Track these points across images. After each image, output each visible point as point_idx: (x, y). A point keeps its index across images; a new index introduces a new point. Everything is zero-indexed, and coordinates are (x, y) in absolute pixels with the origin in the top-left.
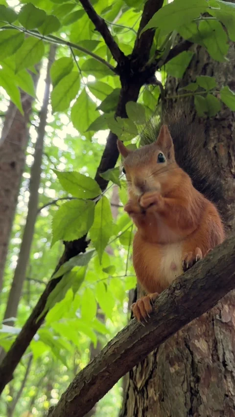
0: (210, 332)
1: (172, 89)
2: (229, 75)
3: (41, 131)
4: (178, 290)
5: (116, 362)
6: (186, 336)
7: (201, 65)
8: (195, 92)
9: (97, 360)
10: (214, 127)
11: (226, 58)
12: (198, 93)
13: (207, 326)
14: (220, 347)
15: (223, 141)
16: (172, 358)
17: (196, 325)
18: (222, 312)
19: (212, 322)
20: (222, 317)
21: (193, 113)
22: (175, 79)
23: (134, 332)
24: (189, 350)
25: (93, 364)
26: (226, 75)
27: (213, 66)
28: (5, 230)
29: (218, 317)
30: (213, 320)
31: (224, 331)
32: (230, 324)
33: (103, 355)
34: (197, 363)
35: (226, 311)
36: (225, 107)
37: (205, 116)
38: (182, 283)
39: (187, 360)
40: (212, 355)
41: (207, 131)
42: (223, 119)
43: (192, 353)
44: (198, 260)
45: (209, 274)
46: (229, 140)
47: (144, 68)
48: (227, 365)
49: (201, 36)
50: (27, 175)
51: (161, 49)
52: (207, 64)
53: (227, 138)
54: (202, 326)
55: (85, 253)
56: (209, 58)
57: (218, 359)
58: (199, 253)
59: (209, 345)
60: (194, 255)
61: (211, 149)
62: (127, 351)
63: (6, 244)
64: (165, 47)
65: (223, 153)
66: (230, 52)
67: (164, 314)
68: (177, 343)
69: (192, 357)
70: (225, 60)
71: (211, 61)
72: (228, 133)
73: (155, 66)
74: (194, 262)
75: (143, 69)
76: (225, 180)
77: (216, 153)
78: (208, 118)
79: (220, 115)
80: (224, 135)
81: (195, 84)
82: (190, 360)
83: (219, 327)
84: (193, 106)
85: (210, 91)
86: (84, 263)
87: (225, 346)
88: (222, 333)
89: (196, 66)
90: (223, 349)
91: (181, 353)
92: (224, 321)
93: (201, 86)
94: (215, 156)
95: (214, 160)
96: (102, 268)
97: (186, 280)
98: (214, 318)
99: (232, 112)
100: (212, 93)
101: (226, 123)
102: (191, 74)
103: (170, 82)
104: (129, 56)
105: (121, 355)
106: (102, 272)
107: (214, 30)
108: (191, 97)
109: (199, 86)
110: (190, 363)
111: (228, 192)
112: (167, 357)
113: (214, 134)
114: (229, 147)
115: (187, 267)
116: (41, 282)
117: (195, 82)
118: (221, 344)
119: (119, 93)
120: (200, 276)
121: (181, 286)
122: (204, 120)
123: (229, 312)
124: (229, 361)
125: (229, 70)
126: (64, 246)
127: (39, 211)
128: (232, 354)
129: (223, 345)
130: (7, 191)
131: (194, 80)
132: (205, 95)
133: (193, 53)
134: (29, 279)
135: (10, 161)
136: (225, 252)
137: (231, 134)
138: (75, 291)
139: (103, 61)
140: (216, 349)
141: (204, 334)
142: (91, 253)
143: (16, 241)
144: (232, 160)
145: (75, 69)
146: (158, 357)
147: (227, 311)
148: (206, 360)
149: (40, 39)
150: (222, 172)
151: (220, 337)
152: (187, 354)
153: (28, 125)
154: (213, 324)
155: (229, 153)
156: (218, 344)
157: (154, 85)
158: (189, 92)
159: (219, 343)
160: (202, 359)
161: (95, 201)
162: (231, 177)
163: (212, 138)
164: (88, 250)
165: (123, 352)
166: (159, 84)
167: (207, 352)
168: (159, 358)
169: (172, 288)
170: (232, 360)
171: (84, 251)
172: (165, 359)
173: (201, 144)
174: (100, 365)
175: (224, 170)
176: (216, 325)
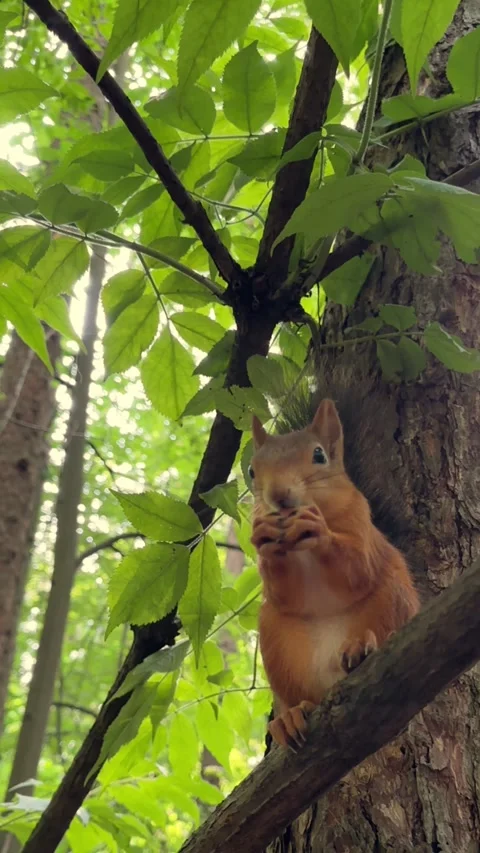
0: (410, 789)
1: (335, 326)
2: (443, 300)
3: (80, 394)
4: (336, 705)
5: (230, 840)
6: (365, 797)
7: (389, 280)
8: (378, 333)
9: (198, 839)
10: (415, 400)
11: (437, 268)
12: (383, 336)
13: (404, 777)
14: (427, 815)
15: (430, 427)
16: (338, 838)
17: (384, 777)
18: (430, 751)
19: (412, 769)
20: (432, 760)
21: (375, 373)
22: (341, 306)
23: (262, 784)
24: (371, 823)
25: (191, 848)
26: (436, 299)
27: (412, 283)
28: (9, 603)
29: (423, 760)
30: (414, 766)
31: (435, 786)
32: (446, 773)
33: (208, 829)
34: (384, 846)
35: (438, 749)
36: (435, 363)
37: (398, 380)
38: (343, 694)
39: (367, 842)
40: (413, 832)
41: (400, 408)
42: (432, 386)
43: (375, 829)
44: (370, 652)
45: (389, 675)
46: (443, 425)
47: (278, 291)
48: (440, 849)
49: (387, 228)
50: (51, 487)
51: (310, 256)
52: (401, 279)
53: (440, 422)
54: (395, 778)
55: (173, 647)
56: (403, 266)
57: (425, 838)
58: (372, 641)
59: (406, 813)
60: (363, 644)
61: (410, 443)
62: (251, 819)
63: (10, 633)
64: (317, 253)
65: (431, 449)
66: (445, 255)
67: (314, 750)
68: (348, 811)
69: (377, 836)
70: (434, 271)
71: (407, 272)
72: (441, 410)
73: (299, 286)
74: (363, 657)
75: (277, 294)
76: (436, 501)
77: (419, 450)
78: (403, 383)
79: (426, 377)
80: (433, 416)
81: (377, 318)
82: (372, 840)
83: (427, 779)
84: (374, 360)
85: (407, 331)
86: (173, 666)
87: (436, 814)
88: (431, 791)
89: (380, 280)
90: (434, 820)
91: (356, 829)
92: (435, 767)
93: (389, 322)
94: (417, 457)
95: (415, 463)
96: (206, 675)
97: (351, 688)
98: (417, 762)
99: (449, 371)
100: (410, 337)
101: (437, 393)
102: (371, 298)
103: (332, 311)
104: (250, 269)
105: (241, 827)
106: (206, 681)
107: (411, 216)
108: (371, 343)
109: (384, 322)
110: (372, 846)
111: (442, 526)
112: (330, 837)
113: (414, 413)
114: (443, 438)
115: (350, 666)
116: (85, 711)
117: (376, 315)
118: (429, 809)
119: (232, 340)
120: (375, 680)
121: (342, 699)
122: (396, 387)
123: (444, 750)
124: (444, 843)
125: (442, 291)
126: (131, 634)
127: (79, 563)
128: (450, 829)
129: (433, 813)
130: (12, 521)
131: (375, 311)
132: (396, 340)
133: (374, 257)
134: (60, 705)
135: (16, 459)
136: (415, 637)
137: (447, 414)
138: (156, 722)
139: (201, 279)
140: (419, 819)
141: (398, 791)
142: (185, 645)
143: (31, 626)
144: (448, 464)
145: (149, 291)
146: (312, 839)
147: (441, 749)
148: (402, 841)
149: (80, 240)
150: (430, 486)
151: (427, 797)
152: (367, 831)
153: (53, 383)
154: (415, 773)
155: (443, 450)
156: (425, 811)
157: (299, 324)
158: (366, 334)
159: (426, 809)
160: (394, 839)
161: (190, 546)
162: (446, 497)
163: (412, 421)
164: (179, 640)
165: (243, 821)
166: (308, 320)
167: (403, 826)
168: (315, 839)
169: (327, 703)
170: (450, 840)
171: (172, 643)
172: (325, 840)
173: (389, 434)
174: (203, 846)
175: (434, 482)
176: (421, 776)
